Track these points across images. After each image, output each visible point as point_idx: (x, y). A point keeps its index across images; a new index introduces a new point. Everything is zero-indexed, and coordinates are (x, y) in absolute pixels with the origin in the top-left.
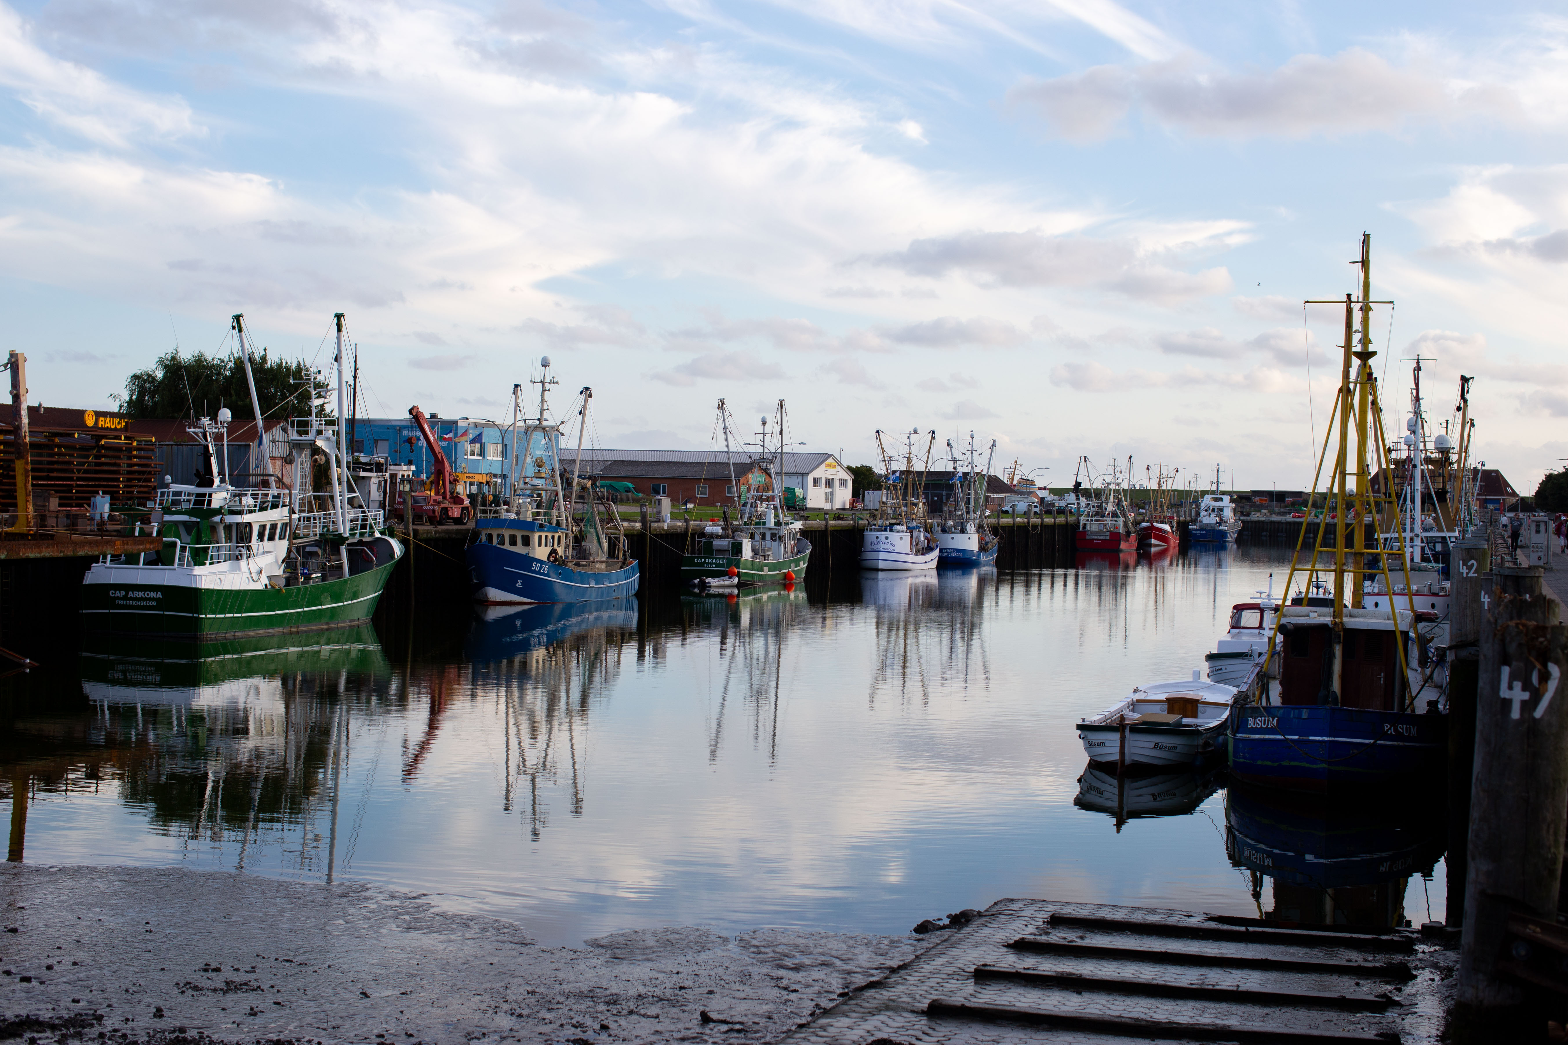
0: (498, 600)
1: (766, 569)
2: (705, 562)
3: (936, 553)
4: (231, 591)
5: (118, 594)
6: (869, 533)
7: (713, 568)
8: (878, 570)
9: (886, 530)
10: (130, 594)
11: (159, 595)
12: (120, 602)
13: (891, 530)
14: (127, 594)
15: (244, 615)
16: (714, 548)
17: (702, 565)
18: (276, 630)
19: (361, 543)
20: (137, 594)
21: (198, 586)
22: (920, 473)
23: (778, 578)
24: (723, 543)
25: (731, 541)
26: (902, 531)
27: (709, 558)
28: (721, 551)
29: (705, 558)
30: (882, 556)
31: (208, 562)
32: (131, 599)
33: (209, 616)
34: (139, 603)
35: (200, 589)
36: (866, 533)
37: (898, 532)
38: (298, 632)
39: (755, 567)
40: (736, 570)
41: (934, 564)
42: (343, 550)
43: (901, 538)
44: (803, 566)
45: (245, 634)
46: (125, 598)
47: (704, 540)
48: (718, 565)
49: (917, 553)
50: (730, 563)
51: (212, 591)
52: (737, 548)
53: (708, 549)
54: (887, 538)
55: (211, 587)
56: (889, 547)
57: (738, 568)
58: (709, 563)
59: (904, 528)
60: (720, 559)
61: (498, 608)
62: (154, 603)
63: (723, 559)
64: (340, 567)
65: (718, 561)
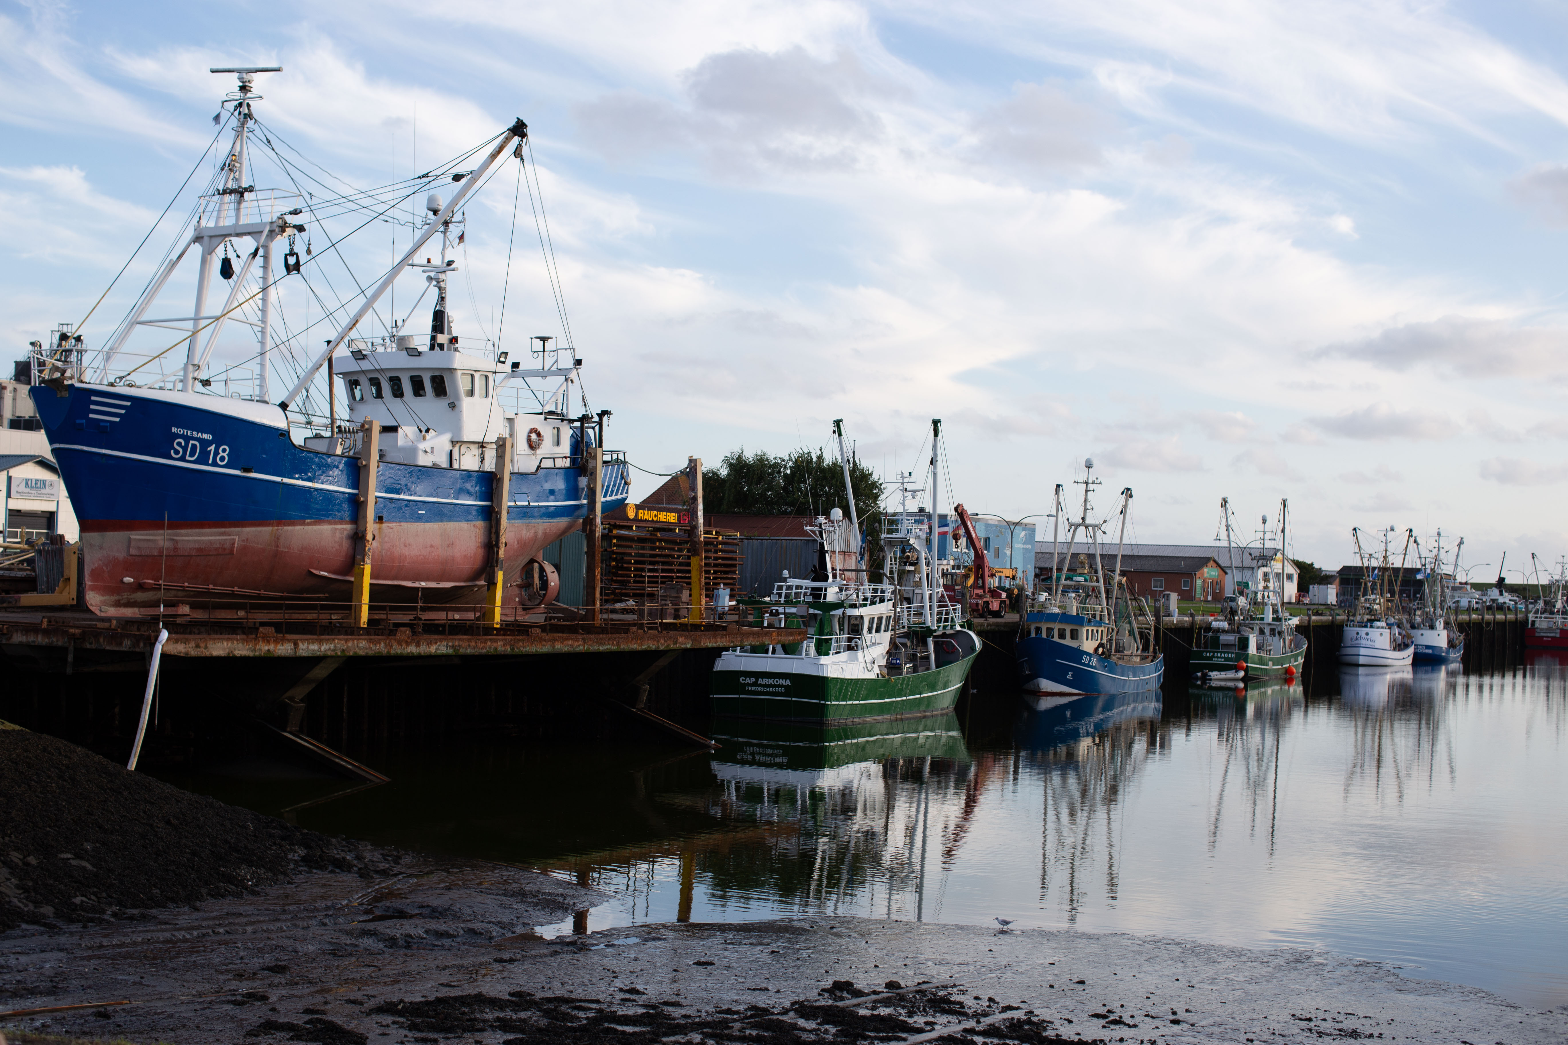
0: (1049, 690)
1: (1270, 663)
2: (1213, 656)
3: (1411, 651)
4: (852, 680)
5: (748, 680)
6: (1348, 628)
7: (1222, 661)
8: (1358, 665)
9: (1366, 626)
10: (760, 681)
11: (788, 682)
12: (750, 688)
13: (1371, 627)
14: (757, 680)
15: (861, 702)
16: (1221, 642)
17: (1210, 658)
18: (885, 717)
19: (944, 635)
20: (766, 681)
21: (825, 675)
22: (1396, 570)
23: (1280, 672)
24: (1231, 638)
25: (1238, 636)
26: (1382, 628)
27: (1217, 652)
28: (1228, 646)
29: (1214, 653)
30: (1362, 651)
31: (831, 652)
32: (761, 685)
33: (834, 703)
34: (768, 690)
35: (827, 678)
36: (1345, 628)
37: (1378, 628)
38: (902, 719)
39: (1261, 661)
40: (1245, 665)
41: (1409, 661)
42: (931, 642)
43: (1381, 634)
44: (1301, 660)
45: (861, 720)
46: (755, 684)
47: (1210, 634)
48: (1226, 659)
49: (1394, 649)
50: (1238, 658)
51: (837, 679)
52: (1244, 643)
53: (1215, 643)
54: (1367, 634)
55: (835, 676)
56: (1370, 643)
57: (1247, 662)
58: (1217, 657)
59: (1383, 624)
60: (1228, 653)
61: (1049, 698)
62: (783, 690)
63: (1232, 653)
64: (927, 658)
65: (1226, 655)
